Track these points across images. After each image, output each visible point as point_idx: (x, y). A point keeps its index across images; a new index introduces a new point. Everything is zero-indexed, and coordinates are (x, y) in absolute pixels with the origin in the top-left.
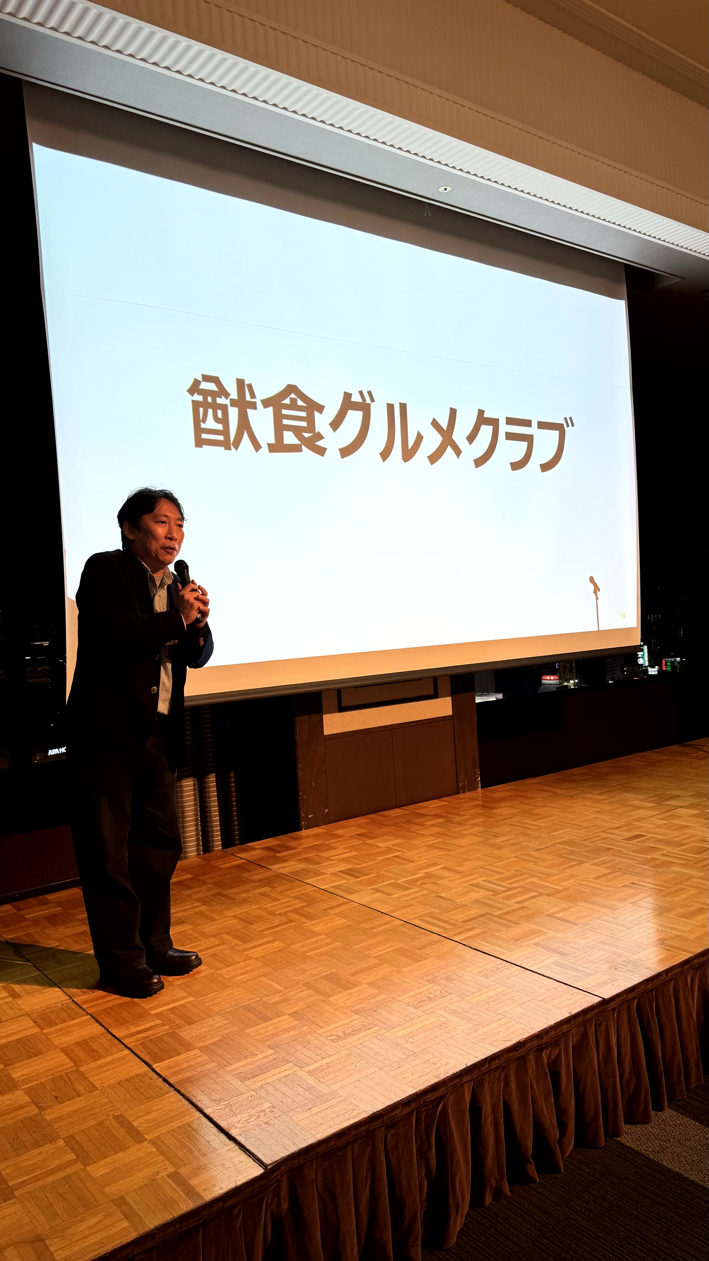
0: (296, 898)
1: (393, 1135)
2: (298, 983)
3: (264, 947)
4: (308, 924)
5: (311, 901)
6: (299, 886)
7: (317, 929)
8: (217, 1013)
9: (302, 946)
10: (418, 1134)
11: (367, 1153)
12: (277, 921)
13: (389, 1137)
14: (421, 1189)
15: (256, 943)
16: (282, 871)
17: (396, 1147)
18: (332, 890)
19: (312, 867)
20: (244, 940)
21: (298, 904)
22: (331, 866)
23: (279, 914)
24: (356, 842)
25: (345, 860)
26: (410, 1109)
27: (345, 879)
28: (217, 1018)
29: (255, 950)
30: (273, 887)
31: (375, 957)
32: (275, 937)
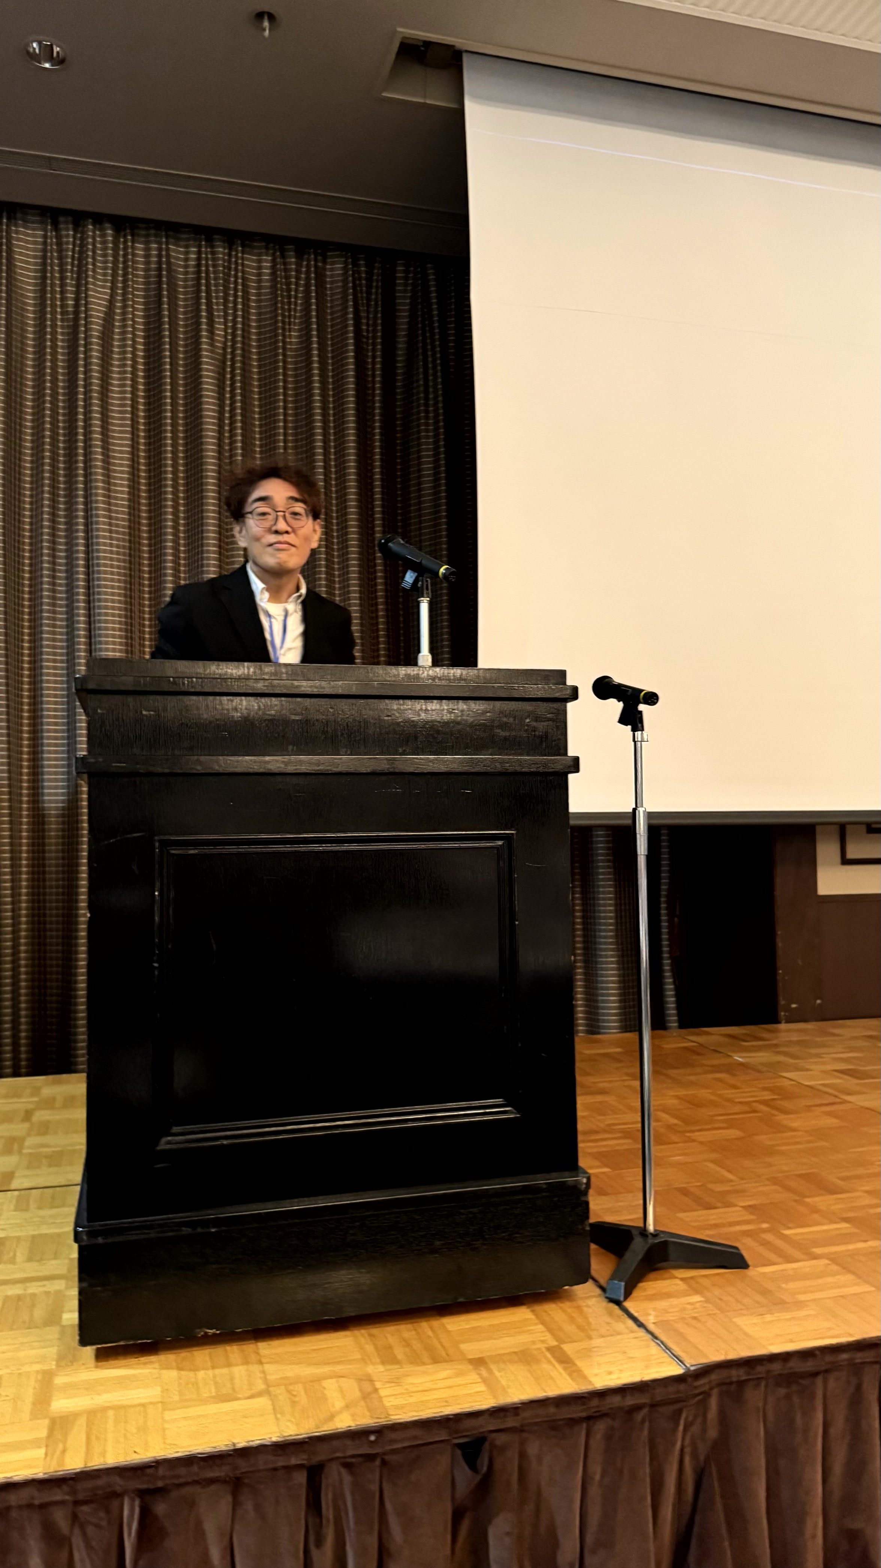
0: (765, 1089)
2: (759, 1176)
3: (714, 1132)
4: (780, 1117)
5: (787, 1095)
6: (771, 1078)
7: (795, 1125)
9: (770, 1139)
12: (737, 1109)
15: (703, 1127)
16: (747, 1060)
18: (820, 1088)
19: (793, 1061)
20: (687, 1122)
21: (767, 1096)
22: (822, 1063)
23: (740, 1102)
24: (860, 1043)
25: (843, 1060)
27: (840, 1078)
29: (702, 1133)
30: (734, 1075)
32: (731, 1125)
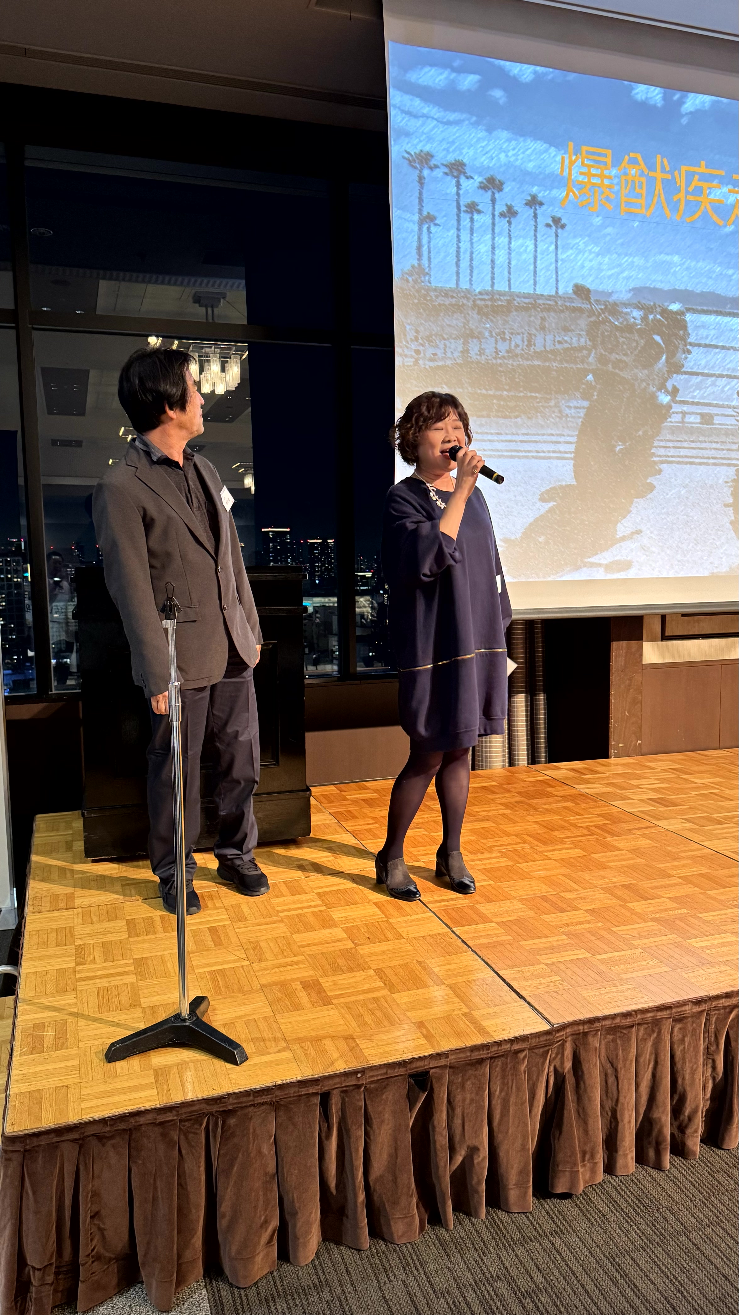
0: (599, 815)
1: (680, 1029)
2: (595, 886)
3: (564, 851)
4: (610, 839)
5: (615, 820)
6: (604, 806)
7: (621, 845)
8: (515, 898)
9: (602, 857)
10: (706, 1035)
11: (652, 1039)
12: (579, 832)
13: (676, 1030)
14: (705, 1087)
15: (556, 847)
16: (587, 791)
17: (682, 1041)
18: (638, 814)
19: (619, 791)
20: (544, 843)
21: (601, 821)
22: (640, 793)
23: (582, 827)
24: (668, 775)
25: (654, 790)
26: (700, 1009)
27: (654, 806)
28: (515, 902)
29: (556, 852)
30: (577, 804)
31: (679, 877)
32: (576, 845)
